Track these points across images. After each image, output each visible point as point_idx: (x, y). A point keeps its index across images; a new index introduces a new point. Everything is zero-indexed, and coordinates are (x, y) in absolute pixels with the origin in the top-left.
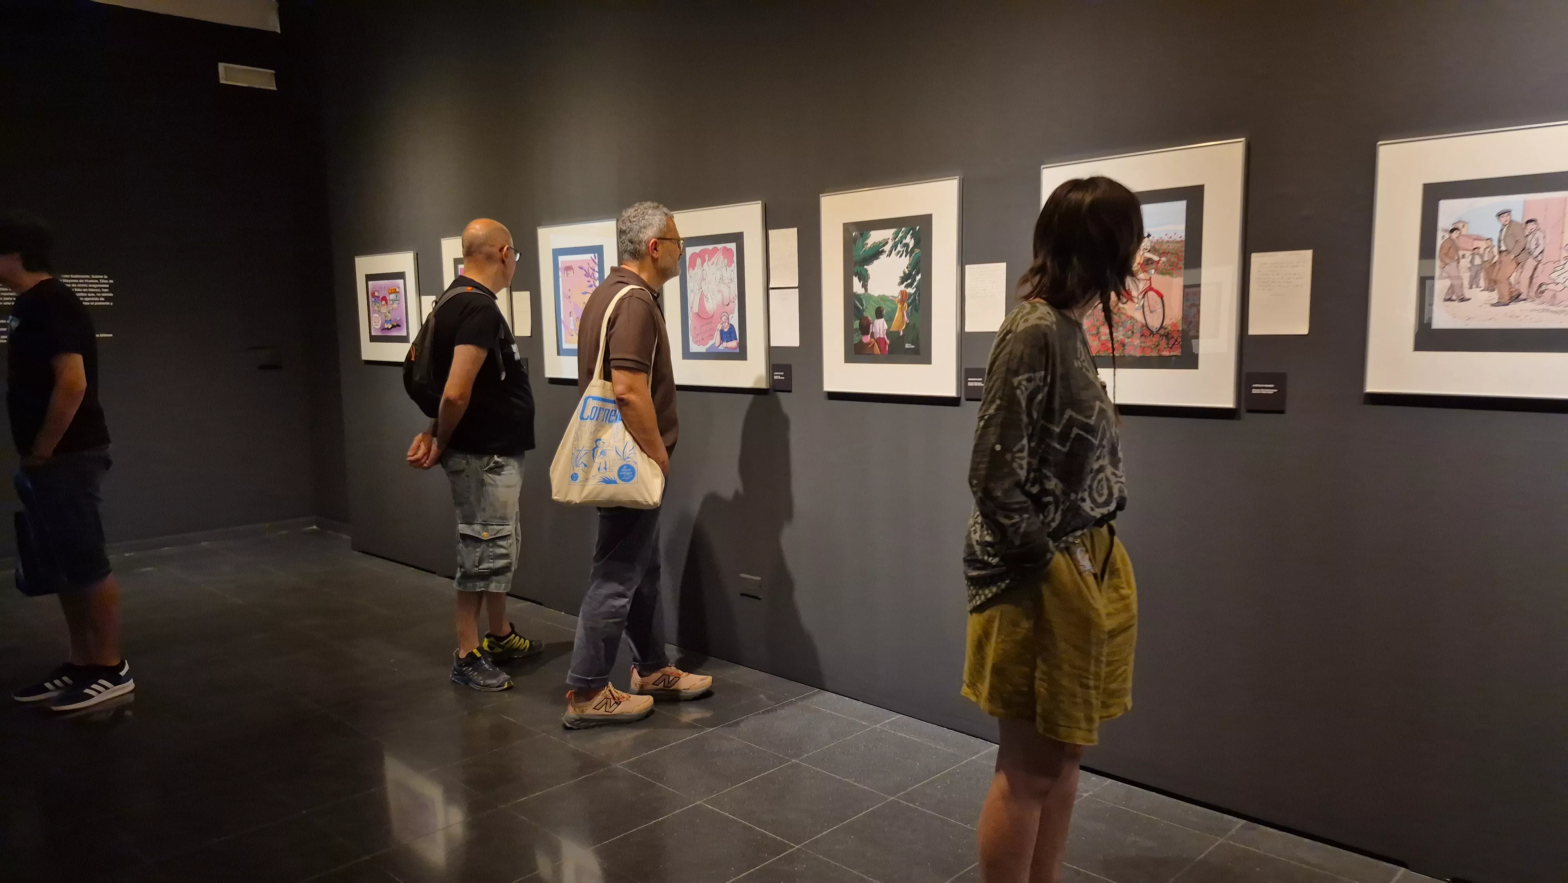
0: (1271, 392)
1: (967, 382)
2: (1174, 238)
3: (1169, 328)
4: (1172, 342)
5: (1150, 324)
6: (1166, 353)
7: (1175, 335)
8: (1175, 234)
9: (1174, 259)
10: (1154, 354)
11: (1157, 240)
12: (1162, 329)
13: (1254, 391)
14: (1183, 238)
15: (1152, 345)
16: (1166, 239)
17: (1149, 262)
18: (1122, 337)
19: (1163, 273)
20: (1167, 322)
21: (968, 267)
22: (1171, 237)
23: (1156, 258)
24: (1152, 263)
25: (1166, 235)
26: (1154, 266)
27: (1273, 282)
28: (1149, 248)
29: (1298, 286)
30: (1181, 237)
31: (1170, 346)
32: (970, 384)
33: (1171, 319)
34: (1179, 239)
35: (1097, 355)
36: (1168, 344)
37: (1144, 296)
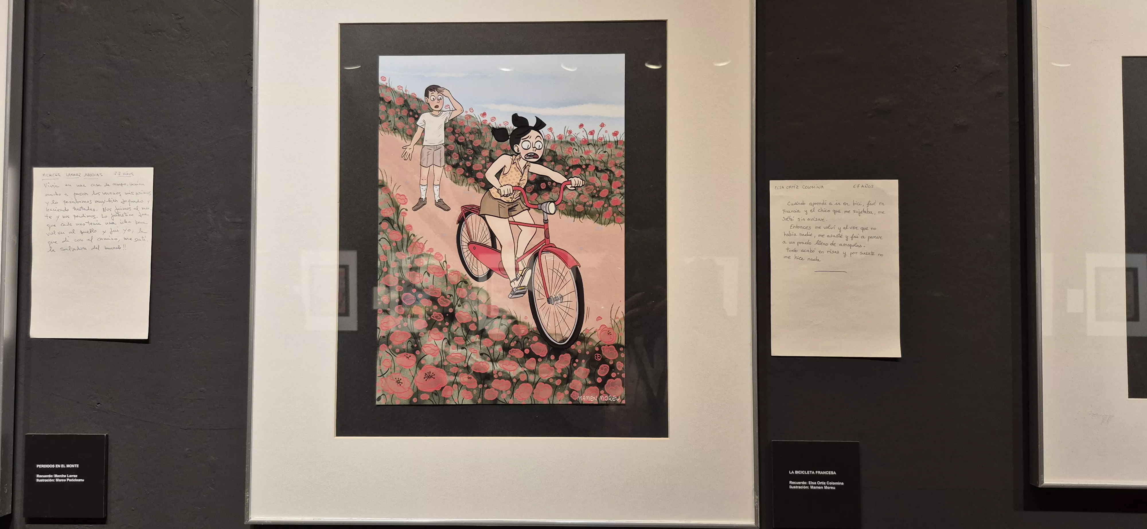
0: (830, 486)
1: (31, 472)
2: (601, 136)
3: (596, 338)
4: (602, 371)
5: (550, 327)
6: (590, 398)
7: (611, 354)
8: (602, 125)
9: (601, 181)
10: (561, 399)
11: (560, 137)
12: (578, 343)
13: (794, 485)
14: (621, 136)
15: (556, 378)
16: (581, 135)
17: (543, 186)
18: (479, 360)
19: (574, 212)
20: (589, 325)
21: (38, 173)
22: (592, 133)
23: (558, 178)
24: (549, 189)
25: (581, 126)
26: (554, 195)
27: (818, 243)
28: (540, 154)
29: (873, 254)
30: (615, 134)
31: (599, 380)
32: (40, 479)
33: (599, 318)
34: (613, 139)
35: (415, 400)
36: (593, 375)
37: (531, 266)
